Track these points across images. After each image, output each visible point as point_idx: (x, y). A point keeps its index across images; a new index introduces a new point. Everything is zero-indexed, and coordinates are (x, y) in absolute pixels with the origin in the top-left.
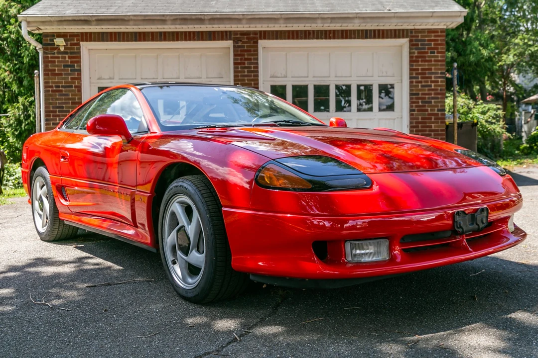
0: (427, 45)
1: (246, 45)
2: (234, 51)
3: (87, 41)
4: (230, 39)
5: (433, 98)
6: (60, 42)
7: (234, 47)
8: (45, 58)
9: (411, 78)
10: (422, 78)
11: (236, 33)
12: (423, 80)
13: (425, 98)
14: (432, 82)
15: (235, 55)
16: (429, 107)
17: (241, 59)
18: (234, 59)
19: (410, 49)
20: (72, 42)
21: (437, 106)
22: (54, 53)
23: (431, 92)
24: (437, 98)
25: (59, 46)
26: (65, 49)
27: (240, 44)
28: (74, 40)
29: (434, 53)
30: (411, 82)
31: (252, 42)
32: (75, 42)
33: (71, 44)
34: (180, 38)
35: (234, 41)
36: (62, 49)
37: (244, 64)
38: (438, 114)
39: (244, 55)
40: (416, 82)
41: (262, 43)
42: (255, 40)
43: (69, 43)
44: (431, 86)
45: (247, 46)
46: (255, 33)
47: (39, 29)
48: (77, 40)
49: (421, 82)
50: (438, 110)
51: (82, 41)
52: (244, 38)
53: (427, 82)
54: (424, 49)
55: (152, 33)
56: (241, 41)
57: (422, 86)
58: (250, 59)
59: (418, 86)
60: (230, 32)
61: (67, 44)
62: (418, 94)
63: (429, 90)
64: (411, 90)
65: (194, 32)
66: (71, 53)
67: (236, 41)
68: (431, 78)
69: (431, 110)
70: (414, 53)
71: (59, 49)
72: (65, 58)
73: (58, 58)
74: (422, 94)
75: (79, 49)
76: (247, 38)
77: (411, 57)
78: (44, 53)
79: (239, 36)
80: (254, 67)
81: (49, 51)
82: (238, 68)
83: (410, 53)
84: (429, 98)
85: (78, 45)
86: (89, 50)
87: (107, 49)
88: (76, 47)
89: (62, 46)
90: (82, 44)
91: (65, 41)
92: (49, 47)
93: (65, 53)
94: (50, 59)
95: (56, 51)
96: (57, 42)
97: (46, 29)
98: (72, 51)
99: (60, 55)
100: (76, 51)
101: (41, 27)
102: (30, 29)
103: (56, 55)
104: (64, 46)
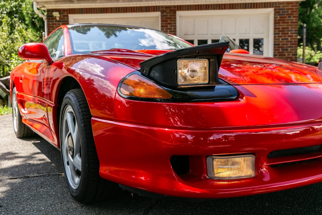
0: (285, 12)
1: (168, 14)
2: (162, 18)
3: (72, 13)
4: (159, 11)
5: (289, 47)
6: (56, 14)
7: (162, 16)
8: (48, 24)
9: (275, 34)
10: (282, 34)
11: (162, 7)
12: (283, 35)
13: (284, 47)
14: (289, 36)
15: (162, 21)
16: (286, 52)
17: (166, 24)
18: (162, 24)
19: (275, 15)
20: (64, 14)
21: (292, 52)
22: (53, 22)
23: (288, 43)
24: (292, 47)
25: (56, 17)
26: (60, 19)
27: (165, 14)
28: (64, 13)
29: (290, 17)
30: (275, 37)
31: (172, 12)
32: (66, 14)
33: (63, 16)
34: (128, 11)
35: (161, 12)
36: (58, 19)
37: (167, 26)
38: (292, 58)
39: (167, 21)
40: (279, 37)
41: (179, 13)
42: (174, 11)
43: (62, 15)
44: (288, 39)
45: (170, 15)
46: (174, 7)
47: (44, 7)
48: (67, 13)
49: (281, 37)
50: (293, 55)
51: (70, 13)
52: (167, 10)
53: (286, 36)
54: (284, 15)
55: (111, 8)
56: (165, 12)
57: (282, 39)
58: (171, 24)
59: (279, 39)
60: (159, 6)
61: (61, 16)
62: (279, 44)
63: (287, 42)
64: (275, 42)
65: (137, 7)
66: (63, 21)
67: (162, 12)
68: (288, 34)
69: (288, 55)
70: (277, 18)
71: (56, 19)
73: (56, 24)
74: (282, 44)
75: (68, 19)
76: (169, 10)
77: (275, 20)
78: (48, 22)
79: (164, 9)
80: (174, 29)
81: (50, 20)
82: (163, 29)
83: (275, 18)
84: (286, 47)
85: (67, 16)
86: (75, 19)
87: (85, 19)
88: (66, 18)
89: (58, 17)
90: (70, 15)
91: (60, 14)
92: (50, 18)
93: (59, 21)
94: (51, 25)
95: (54, 20)
96: (54, 14)
97: (49, 7)
98: (64, 20)
99: (57, 23)
100: (66, 20)
101: (45, 6)
102: (38, 7)
103: (55, 23)
104: (59, 17)
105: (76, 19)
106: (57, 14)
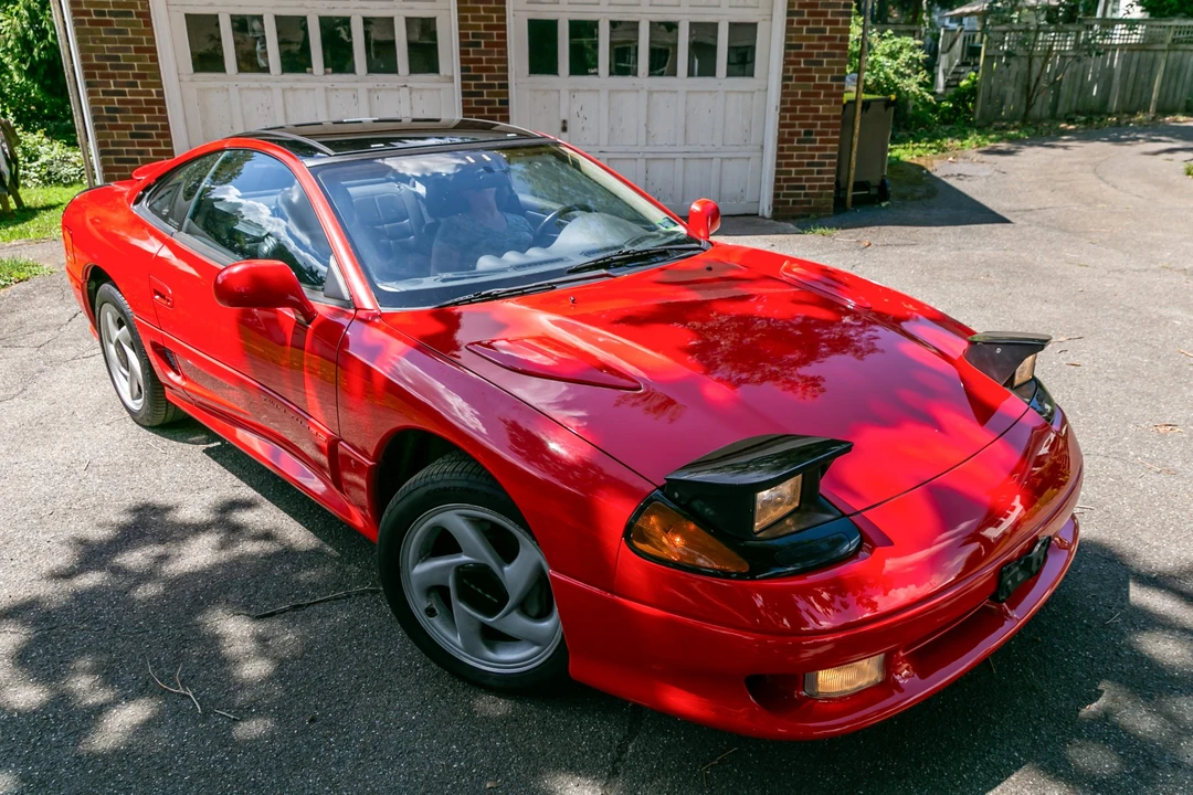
5: (826, 55)
9: (789, 13)
10: (810, 14)
12: (811, 18)
13: (811, 55)
14: (827, 22)
16: (817, 72)
21: (832, 71)
23: (823, 43)
24: (833, 55)
30: (789, 22)
38: (831, 87)
40: (799, 22)
44: (824, 31)
49: (807, 22)
50: (833, 79)
53: (818, 22)
57: (809, 31)
59: (801, 30)
62: (800, 47)
63: (820, 39)
64: (787, 38)
68: (825, 14)
69: (820, 78)
74: (808, 47)
84: (818, 55)
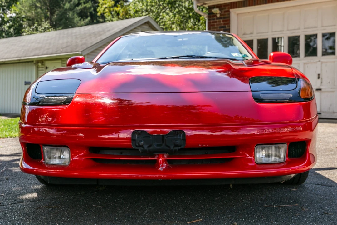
3: (234, 8)
8: (209, 23)
20: (225, 10)
22: (214, 19)
25: (216, 14)
26: (220, 15)
28: (226, 9)
32: (227, 9)
33: (225, 12)
36: (218, 16)
43: (223, 11)
47: (205, 4)
48: (228, 8)
51: (231, 8)
61: (222, 12)
66: (224, 18)
71: (217, 16)
72: (220, 22)
73: (216, 22)
75: (229, 14)
78: (209, 20)
81: (211, 18)
85: (229, 11)
86: (238, 14)
87: (249, 12)
88: (227, 13)
89: (218, 14)
90: (231, 10)
91: (220, 10)
92: (212, 15)
93: (220, 18)
94: (212, 24)
95: (215, 18)
96: (215, 11)
97: (210, 3)
98: (225, 16)
99: (218, 20)
100: (227, 16)
101: (206, 2)
102: (199, 5)
103: (215, 20)
104: (220, 13)
105: (240, 14)
106: (217, 11)
